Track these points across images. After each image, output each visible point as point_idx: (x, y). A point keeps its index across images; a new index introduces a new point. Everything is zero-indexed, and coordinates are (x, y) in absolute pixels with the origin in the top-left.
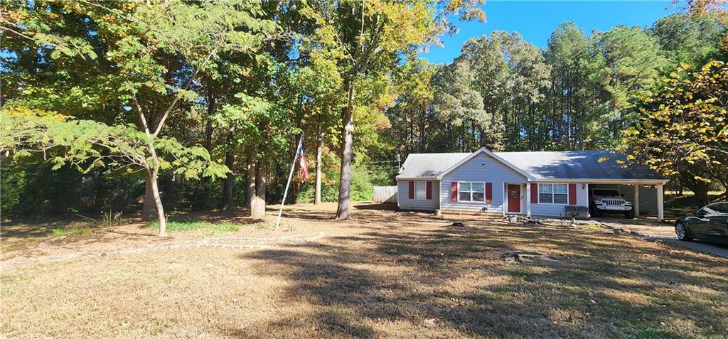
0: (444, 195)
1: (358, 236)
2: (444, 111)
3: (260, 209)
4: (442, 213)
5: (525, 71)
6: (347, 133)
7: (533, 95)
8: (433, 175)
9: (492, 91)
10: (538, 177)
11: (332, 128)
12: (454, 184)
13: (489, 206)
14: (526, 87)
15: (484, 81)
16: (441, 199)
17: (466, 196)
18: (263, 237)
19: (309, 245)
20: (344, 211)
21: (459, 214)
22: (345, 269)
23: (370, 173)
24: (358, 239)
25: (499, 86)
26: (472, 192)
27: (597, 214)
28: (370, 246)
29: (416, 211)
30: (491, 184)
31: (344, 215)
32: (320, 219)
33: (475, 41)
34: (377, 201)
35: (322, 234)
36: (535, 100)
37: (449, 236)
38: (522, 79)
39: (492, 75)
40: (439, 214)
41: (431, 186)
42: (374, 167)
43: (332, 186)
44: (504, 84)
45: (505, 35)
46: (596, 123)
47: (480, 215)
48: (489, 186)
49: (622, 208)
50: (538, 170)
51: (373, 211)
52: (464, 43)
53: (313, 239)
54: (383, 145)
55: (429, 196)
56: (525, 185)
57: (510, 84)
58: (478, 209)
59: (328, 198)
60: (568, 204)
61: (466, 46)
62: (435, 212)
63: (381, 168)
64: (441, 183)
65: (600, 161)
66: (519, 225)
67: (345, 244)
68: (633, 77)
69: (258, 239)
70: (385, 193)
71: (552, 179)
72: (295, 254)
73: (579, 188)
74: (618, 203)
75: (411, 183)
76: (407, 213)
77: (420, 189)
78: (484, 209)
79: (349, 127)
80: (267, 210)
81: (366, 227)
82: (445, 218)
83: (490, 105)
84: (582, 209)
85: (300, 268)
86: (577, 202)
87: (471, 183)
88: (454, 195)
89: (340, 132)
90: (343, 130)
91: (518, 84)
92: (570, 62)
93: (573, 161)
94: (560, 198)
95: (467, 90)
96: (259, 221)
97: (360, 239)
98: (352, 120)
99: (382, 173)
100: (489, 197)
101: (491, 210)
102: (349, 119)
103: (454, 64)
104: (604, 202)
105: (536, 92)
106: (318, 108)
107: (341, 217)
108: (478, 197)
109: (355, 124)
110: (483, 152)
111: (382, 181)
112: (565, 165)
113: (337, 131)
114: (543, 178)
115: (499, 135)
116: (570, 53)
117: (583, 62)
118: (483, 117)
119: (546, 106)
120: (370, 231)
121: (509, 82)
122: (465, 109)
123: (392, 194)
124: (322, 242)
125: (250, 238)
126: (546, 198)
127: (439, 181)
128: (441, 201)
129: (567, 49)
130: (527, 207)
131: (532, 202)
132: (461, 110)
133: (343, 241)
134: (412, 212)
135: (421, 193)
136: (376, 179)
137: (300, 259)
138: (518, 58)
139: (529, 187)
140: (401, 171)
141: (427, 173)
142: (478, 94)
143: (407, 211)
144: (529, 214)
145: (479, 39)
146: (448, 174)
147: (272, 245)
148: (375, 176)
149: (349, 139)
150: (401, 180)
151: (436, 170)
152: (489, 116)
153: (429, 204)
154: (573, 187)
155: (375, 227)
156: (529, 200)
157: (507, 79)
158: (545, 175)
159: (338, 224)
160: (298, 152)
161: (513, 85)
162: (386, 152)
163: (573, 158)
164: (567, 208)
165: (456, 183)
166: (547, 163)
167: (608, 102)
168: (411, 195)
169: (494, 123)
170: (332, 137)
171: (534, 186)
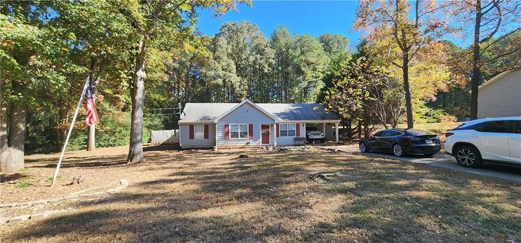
0: (219, 135)
1: (169, 178)
2: (209, 72)
3: (15, 162)
4: (218, 149)
5: (261, 52)
6: (139, 78)
7: (265, 68)
8: (210, 119)
9: (240, 61)
10: (280, 120)
11: (122, 72)
12: (227, 126)
13: (251, 140)
14: (261, 61)
15: (236, 55)
16: (217, 137)
17: (235, 135)
18: (36, 199)
19: (118, 198)
20: (137, 154)
21: (230, 148)
22: (193, 221)
23: (145, 120)
24: (172, 181)
25: (245, 59)
26: (239, 131)
27: (310, 141)
28: (194, 187)
29: (196, 149)
30: (252, 125)
31: (137, 159)
32: (106, 165)
33: (230, 24)
34: (155, 142)
35: (126, 182)
36: (266, 71)
37: (249, 167)
38: (259, 56)
39: (241, 50)
40: (216, 150)
41: (209, 128)
42: (149, 114)
43: (106, 132)
44: (248, 58)
45: (249, 25)
46: (297, 88)
47: (245, 148)
48: (251, 126)
49: (320, 137)
50: (279, 115)
51: (158, 152)
52: (222, 24)
53: (118, 190)
54: (157, 96)
55: (206, 136)
56: (272, 125)
57: (252, 59)
58: (243, 143)
59: (102, 143)
60: (295, 137)
61: (223, 27)
62: (212, 148)
63: (154, 115)
64: (216, 125)
65: (314, 109)
66: (276, 153)
67: (164, 189)
68: (313, 63)
69: (30, 203)
70: (162, 136)
71: (287, 121)
72: (107, 214)
73: (301, 126)
74: (318, 134)
75: (191, 127)
76: (189, 151)
77: (200, 131)
78: (248, 143)
79: (141, 73)
80: (26, 161)
81: (167, 168)
82: (222, 152)
83: (240, 71)
84: (302, 139)
85: (131, 234)
86: (300, 134)
87: (239, 125)
88: (227, 134)
89: (131, 77)
90: (134, 76)
91: (256, 59)
92: (284, 50)
93: (296, 110)
94: (291, 133)
95: (225, 58)
96: (16, 176)
97: (175, 181)
98: (143, 66)
99: (156, 119)
100: (251, 134)
101: (253, 143)
102: (141, 65)
103: (215, 38)
104: (312, 134)
105: (266, 66)
106: (109, 48)
107: (134, 161)
108: (243, 135)
109: (146, 71)
110: (246, 102)
111: (156, 126)
112: (292, 112)
113: (128, 76)
114: (282, 120)
115: (245, 92)
116: (284, 44)
117: (291, 51)
118: (235, 79)
119: (272, 76)
120: (174, 171)
121: (251, 57)
122: (224, 72)
123: (170, 136)
124: (134, 191)
125: (14, 204)
126: (284, 133)
127: (215, 124)
128: (217, 139)
129: (282, 41)
130: (274, 140)
131: (277, 136)
132: (221, 73)
133: (157, 185)
134: (194, 150)
135: (199, 134)
136: (150, 125)
137: (121, 220)
138: (256, 42)
139: (275, 126)
140: (182, 116)
141: (205, 118)
142: (233, 62)
143: (189, 149)
144: (275, 144)
145: (233, 23)
146: (221, 119)
147: (59, 207)
148: (149, 123)
149: (141, 85)
150: (182, 124)
151: (212, 116)
152: (239, 79)
153: (207, 142)
154: (298, 125)
155: (175, 166)
156: (275, 135)
157: (249, 55)
158: (283, 118)
159: (134, 168)
160: (84, 92)
161: (253, 60)
162: (159, 102)
163: (296, 107)
164: (295, 139)
165: (228, 125)
166: (283, 111)
167: (302, 77)
168: (192, 136)
169: (241, 84)
170: (121, 81)
171: (278, 125)
